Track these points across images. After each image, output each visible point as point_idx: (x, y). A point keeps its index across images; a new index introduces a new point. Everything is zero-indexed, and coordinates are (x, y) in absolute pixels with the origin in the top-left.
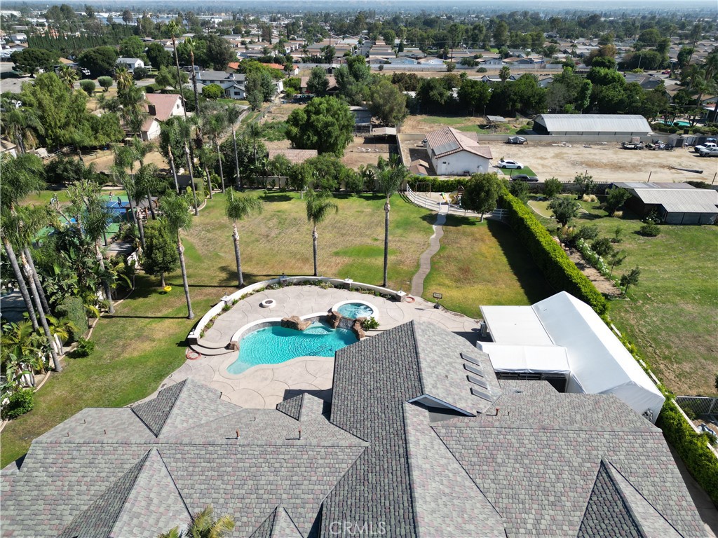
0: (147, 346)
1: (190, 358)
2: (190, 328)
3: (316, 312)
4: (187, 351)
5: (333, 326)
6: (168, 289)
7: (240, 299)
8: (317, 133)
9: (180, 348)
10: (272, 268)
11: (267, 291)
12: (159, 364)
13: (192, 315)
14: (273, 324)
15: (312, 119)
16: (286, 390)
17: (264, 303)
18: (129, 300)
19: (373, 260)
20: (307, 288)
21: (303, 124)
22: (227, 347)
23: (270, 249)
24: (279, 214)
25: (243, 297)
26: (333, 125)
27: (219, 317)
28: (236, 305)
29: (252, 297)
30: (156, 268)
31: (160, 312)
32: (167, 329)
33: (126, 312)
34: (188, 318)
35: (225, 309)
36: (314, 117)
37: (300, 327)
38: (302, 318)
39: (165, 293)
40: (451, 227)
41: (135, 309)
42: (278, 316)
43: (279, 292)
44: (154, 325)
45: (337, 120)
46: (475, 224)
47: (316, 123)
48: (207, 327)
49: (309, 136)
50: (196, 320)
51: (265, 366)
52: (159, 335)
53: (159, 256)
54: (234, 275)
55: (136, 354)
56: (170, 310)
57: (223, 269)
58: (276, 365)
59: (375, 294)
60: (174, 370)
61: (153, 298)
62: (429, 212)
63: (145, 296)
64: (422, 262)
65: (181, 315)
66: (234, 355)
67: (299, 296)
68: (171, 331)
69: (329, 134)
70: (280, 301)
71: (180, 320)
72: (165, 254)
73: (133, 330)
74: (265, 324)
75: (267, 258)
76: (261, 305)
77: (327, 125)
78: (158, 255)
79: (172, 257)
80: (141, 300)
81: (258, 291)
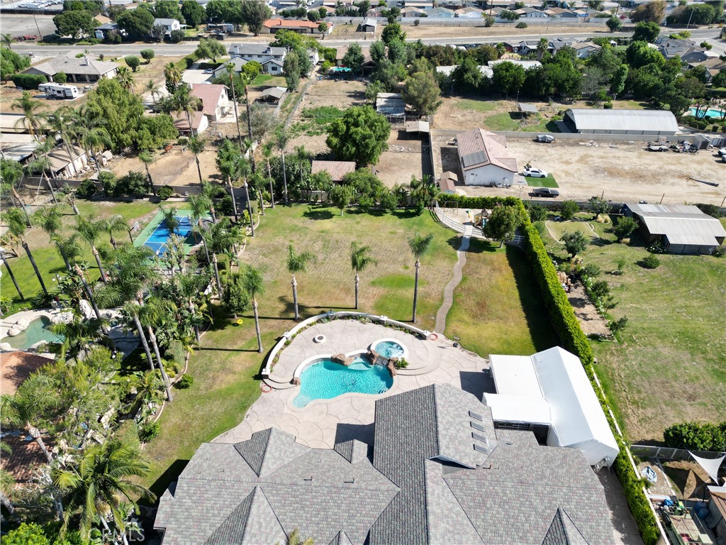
0: (230, 378)
1: (264, 392)
2: (261, 362)
3: (358, 349)
4: (261, 384)
5: (371, 363)
6: (240, 321)
7: (297, 333)
8: (355, 143)
9: (256, 381)
10: (321, 298)
11: (318, 324)
12: (242, 396)
13: (262, 349)
15: (351, 131)
16: (338, 424)
17: (316, 339)
18: (210, 332)
19: (404, 292)
20: (349, 322)
21: (343, 135)
22: (292, 382)
23: (318, 278)
24: (323, 234)
25: (299, 332)
26: (370, 137)
27: (283, 352)
28: (295, 339)
29: (306, 330)
31: (236, 344)
32: (244, 362)
33: (210, 344)
34: (258, 351)
35: (287, 344)
36: (353, 129)
37: (345, 363)
38: (347, 355)
39: (238, 325)
40: (473, 254)
41: (216, 341)
42: (328, 353)
43: (327, 325)
44: (233, 358)
45: (374, 132)
46: (495, 251)
47: (354, 136)
48: (275, 362)
49: (348, 147)
50: (265, 353)
51: (321, 400)
52: (238, 368)
54: (290, 307)
55: (224, 386)
56: (243, 343)
57: (282, 299)
58: (329, 401)
59: (405, 331)
60: (253, 402)
61: (229, 330)
62: (455, 235)
63: (223, 328)
64: (446, 294)
65: (253, 349)
66: (298, 388)
67: (344, 331)
68: (247, 364)
69: (367, 146)
70: (330, 336)
71: (252, 353)
73: (218, 362)
74: (318, 360)
75: (315, 288)
76: (314, 340)
77: (364, 137)
79: (245, 301)
80: (220, 331)
81: (311, 325)
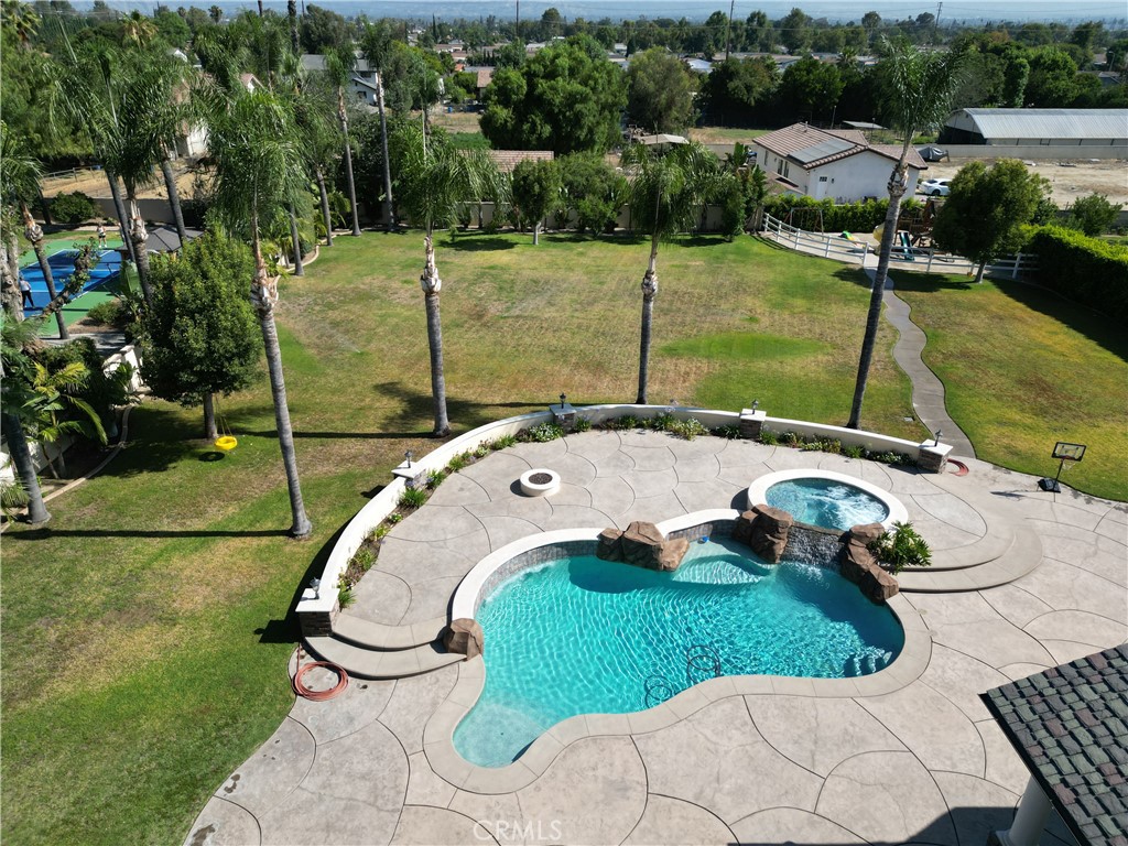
0: (144, 645)
1: (309, 694)
2: (299, 570)
3: (695, 508)
4: (296, 662)
5: (767, 555)
6: (226, 443)
7: (449, 470)
8: (550, 117)
9: (269, 647)
10: (515, 386)
11: (520, 448)
12: (190, 722)
13: (305, 525)
14: (572, 549)
15: (539, 90)
17: (525, 482)
18: (105, 479)
20: (631, 436)
21: (520, 101)
22: (443, 643)
24: (493, 272)
25: (457, 465)
27: (394, 530)
28: (439, 490)
29: (481, 464)
30: (184, 377)
31: (200, 514)
32: (222, 576)
33: (88, 517)
34: (291, 533)
35: (409, 504)
36: (542, 85)
37: (666, 558)
38: (664, 529)
39: (219, 456)
41: (119, 509)
42: (592, 525)
43: (555, 451)
44: (176, 561)
45: (594, 89)
47: (549, 95)
48: (359, 566)
49: (534, 124)
50: (320, 540)
51: (598, 722)
52: (193, 599)
53: (194, 337)
54: (421, 406)
55: (101, 680)
56: (232, 510)
57: (388, 389)
60: (244, 752)
61: (181, 472)
63: (159, 465)
65: (269, 526)
67: (619, 459)
68: (235, 584)
69: (577, 120)
70: (573, 477)
71: (265, 541)
72: (213, 331)
73: (104, 581)
74: (546, 551)
76: (517, 488)
77: (572, 99)
78: (191, 332)
80: (143, 478)
81: (495, 447)
